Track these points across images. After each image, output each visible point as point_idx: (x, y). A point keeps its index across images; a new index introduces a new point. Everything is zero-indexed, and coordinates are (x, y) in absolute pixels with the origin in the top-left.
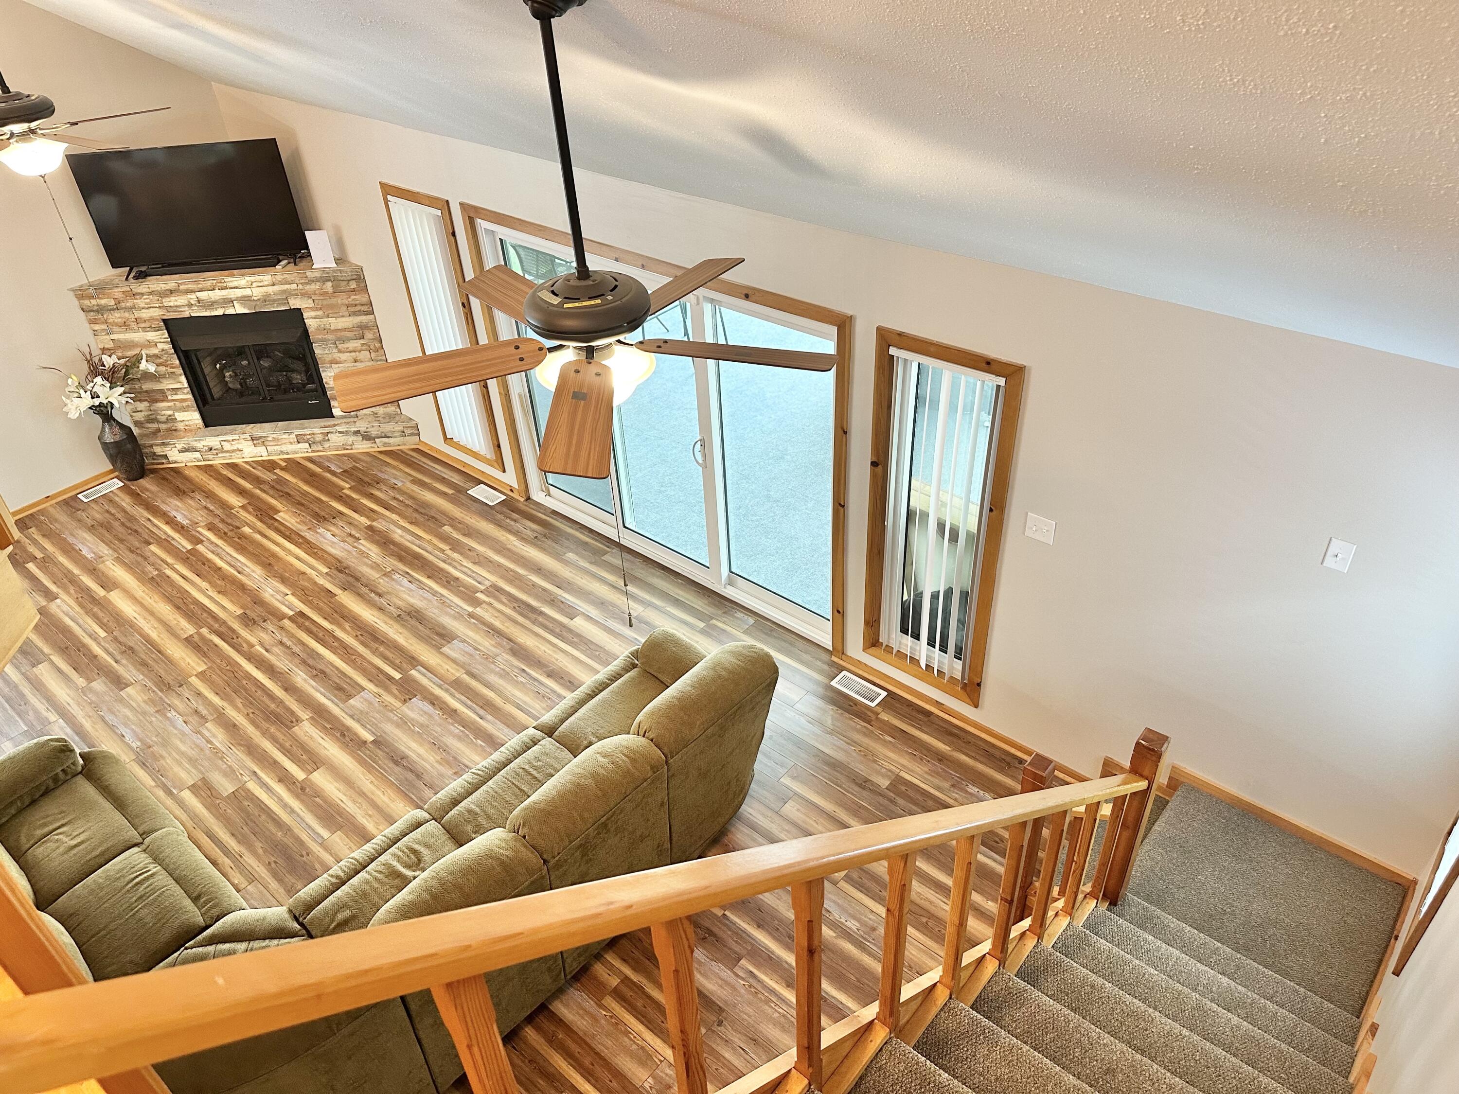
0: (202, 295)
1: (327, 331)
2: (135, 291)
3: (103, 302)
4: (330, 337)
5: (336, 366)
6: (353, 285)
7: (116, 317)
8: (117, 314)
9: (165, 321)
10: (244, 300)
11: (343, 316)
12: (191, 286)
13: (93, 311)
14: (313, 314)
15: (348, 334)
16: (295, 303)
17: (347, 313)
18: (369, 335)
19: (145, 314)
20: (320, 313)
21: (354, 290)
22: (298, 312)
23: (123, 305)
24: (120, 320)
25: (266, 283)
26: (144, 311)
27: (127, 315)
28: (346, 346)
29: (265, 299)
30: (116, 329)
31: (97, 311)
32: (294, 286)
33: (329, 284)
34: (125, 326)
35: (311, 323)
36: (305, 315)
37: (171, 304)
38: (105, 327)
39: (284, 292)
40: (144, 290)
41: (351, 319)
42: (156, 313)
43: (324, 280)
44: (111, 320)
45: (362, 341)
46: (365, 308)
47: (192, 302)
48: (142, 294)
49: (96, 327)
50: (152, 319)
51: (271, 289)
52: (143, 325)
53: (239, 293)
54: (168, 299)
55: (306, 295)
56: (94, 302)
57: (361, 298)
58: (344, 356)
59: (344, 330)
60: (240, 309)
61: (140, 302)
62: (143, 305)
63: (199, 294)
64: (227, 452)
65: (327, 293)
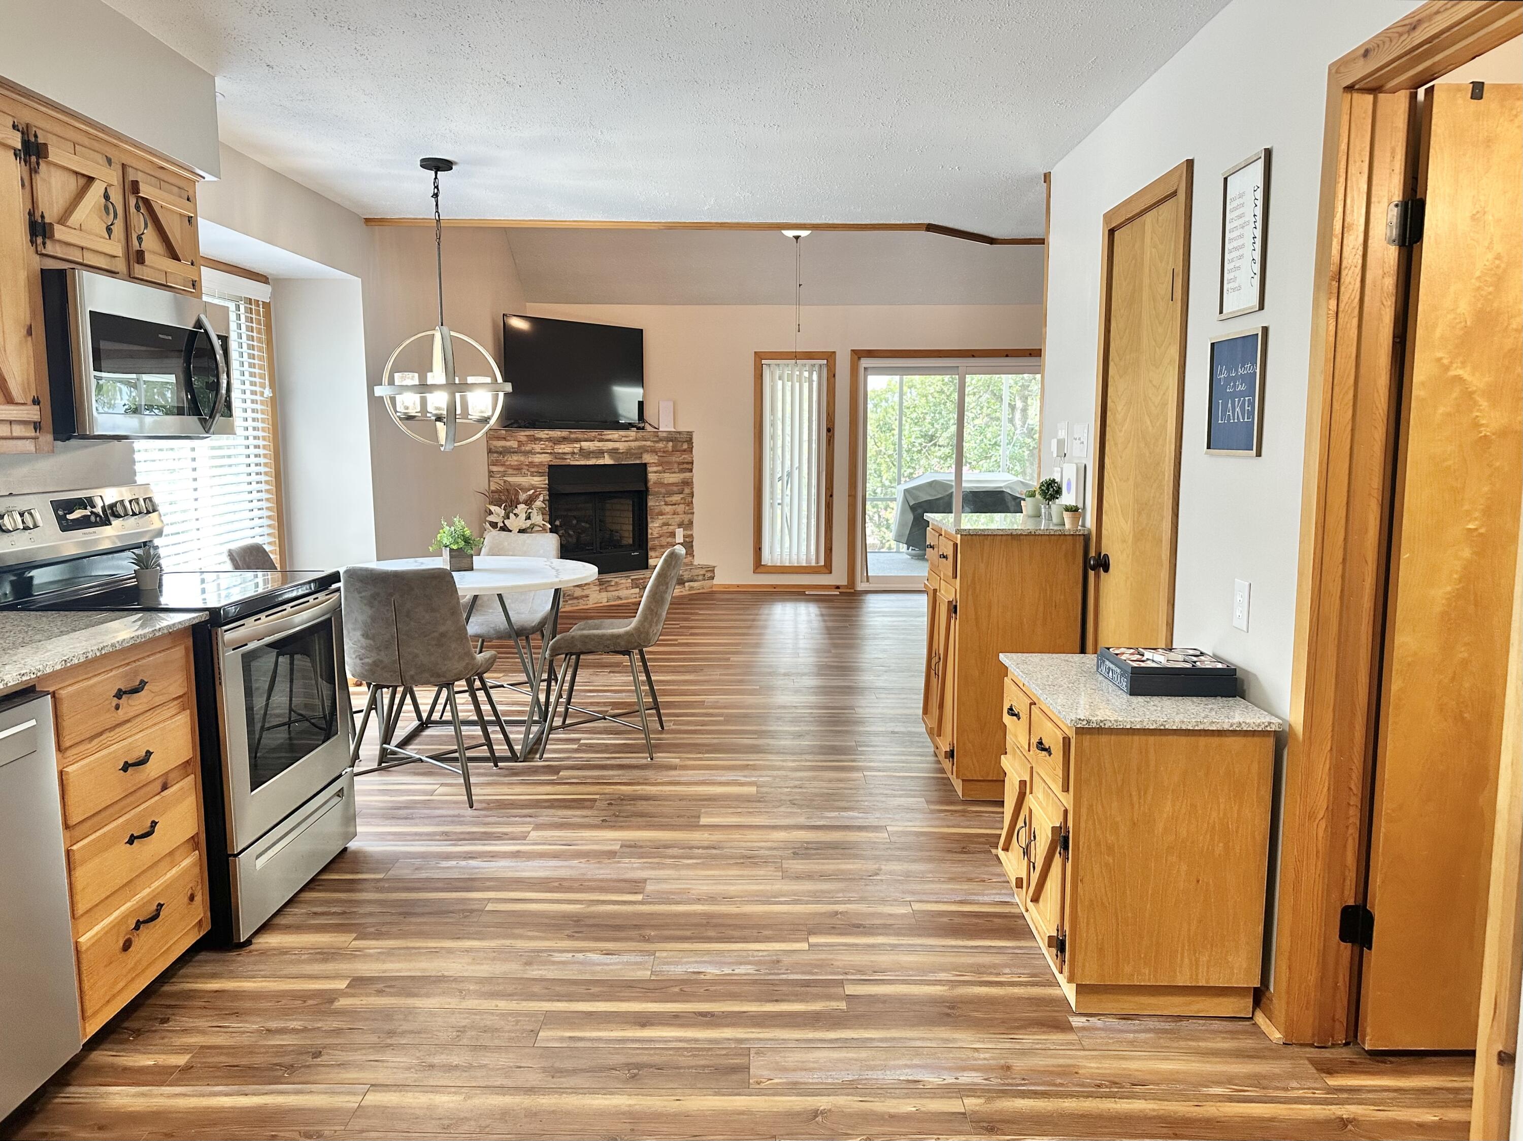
0: (585, 445)
1: (662, 484)
2: (537, 436)
3: (508, 444)
4: (663, 490)
5: (661, 517)
6: (685, 446)
7: (514, 459)
8: (515, 457)
9: (550, 467)
10: (613, 452)
11: (674, 472)
12: (580, 436)
13: (497, 452)
14: (655, 469)
15: (675, 489)
16: (647, 458)
17: (677, 470)
18: (687, 491)
19: (538, 459)
20: (660, 468)
21: (684, 451)
22: (645, 465)
23: (523, 448)
24: (516, 463)
25: (631, 438)
26: (538, 455)
27: (522, 458)
28: (670, 499)
29: (628, 453)
30: (510, 471)
31: (501, 453)
32: (648, 443)
33: (671, 444)
34: (518, 469)
35: (652, 477)
36: (650, 469)
37: (560, 451)
38: (501, 469)
39: (640, 447)
40: (544, 436)
41: (678, 475)
42: (545, 459)
43: (668, 439)
44: (508, 463)
45: (682, 496)
46: (689, 466)
47: (576, 451)
48: (541, 439)
49: (495, 469)
50: (541, 464)
51: (633, 444)
52: (533, 470)
53: (610, 445)
54: (559, 446)
55: (654, 451)
56: (502, 443)
57: (686, 457)
58: (668, 509)
59: (672, 484)
60: (607, 460)
61: (537, 447)
62: (538, 450)
63: (583, 444)
64: (577, 598)
65: (667, 451)
